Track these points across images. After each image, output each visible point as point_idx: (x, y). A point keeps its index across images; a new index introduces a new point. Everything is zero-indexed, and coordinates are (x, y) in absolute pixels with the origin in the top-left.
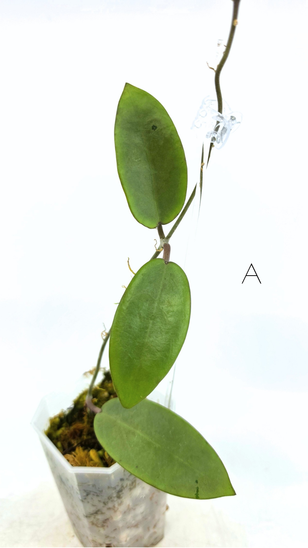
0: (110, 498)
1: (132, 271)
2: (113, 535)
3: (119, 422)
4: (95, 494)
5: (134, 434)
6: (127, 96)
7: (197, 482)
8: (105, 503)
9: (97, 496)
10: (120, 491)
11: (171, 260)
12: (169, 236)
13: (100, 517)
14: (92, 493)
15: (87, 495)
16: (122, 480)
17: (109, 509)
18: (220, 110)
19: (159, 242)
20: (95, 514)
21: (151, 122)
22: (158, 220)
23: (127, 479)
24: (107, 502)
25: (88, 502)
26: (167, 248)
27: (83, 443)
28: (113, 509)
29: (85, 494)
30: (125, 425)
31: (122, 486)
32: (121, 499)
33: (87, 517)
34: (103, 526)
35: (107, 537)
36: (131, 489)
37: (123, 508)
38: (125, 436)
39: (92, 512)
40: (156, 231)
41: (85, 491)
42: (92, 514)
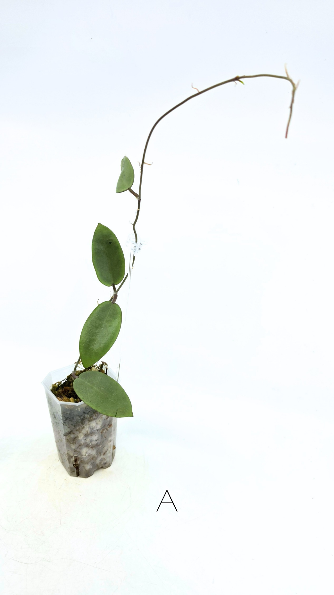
0: (77, 422)
1: (98, 303)
2: (78, 450)
3: (86, 382)
4: (70, 420)
5: (92, 388)
6: (99, 228)
7: (117, 410)
8: (75, 426)
9: (71, 421)
10: (83, 420)
11: (116, 302)
12: (118, 291)
13: (72, 436)
14: (68, 419)
15: (66, 420)
16: (84, 413)
17: (77, 430)
18: (136, 241)
19: (113, 293)
20: (69, 434)
21: (109, 240)
22: (112, 282)
23: (87, 414)
24: (76, 425)
25: (66, 425)
26: (115, 297)
27: (68, 395)
28: (79, 431)
29: (65, 419)
30: (89, 384)
31: (84, 417)
32: (84, 426)
33: (65, 435)
34: (73, 443)
35: (75, 451)
36: (89, 421)
37: (84, 431)
38: (88, 388)
39: (68, 433)
40: (112, 287)
41: (65, 417)
42: (68, 434)
